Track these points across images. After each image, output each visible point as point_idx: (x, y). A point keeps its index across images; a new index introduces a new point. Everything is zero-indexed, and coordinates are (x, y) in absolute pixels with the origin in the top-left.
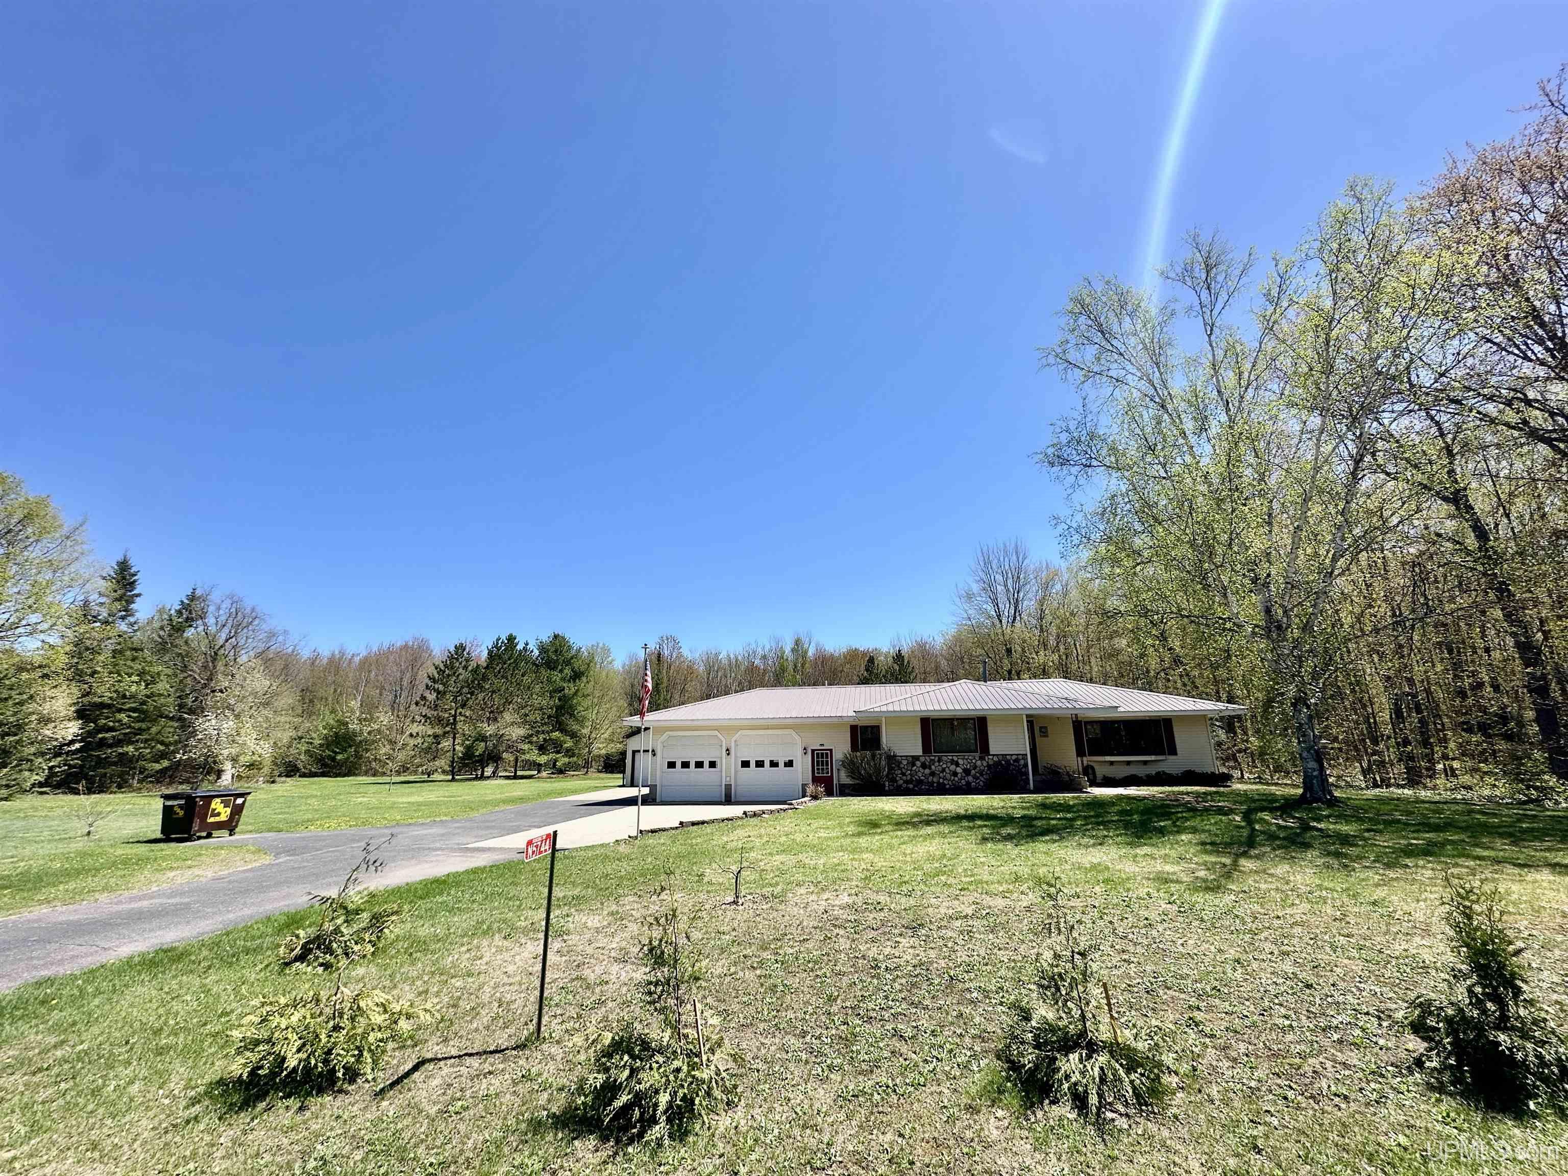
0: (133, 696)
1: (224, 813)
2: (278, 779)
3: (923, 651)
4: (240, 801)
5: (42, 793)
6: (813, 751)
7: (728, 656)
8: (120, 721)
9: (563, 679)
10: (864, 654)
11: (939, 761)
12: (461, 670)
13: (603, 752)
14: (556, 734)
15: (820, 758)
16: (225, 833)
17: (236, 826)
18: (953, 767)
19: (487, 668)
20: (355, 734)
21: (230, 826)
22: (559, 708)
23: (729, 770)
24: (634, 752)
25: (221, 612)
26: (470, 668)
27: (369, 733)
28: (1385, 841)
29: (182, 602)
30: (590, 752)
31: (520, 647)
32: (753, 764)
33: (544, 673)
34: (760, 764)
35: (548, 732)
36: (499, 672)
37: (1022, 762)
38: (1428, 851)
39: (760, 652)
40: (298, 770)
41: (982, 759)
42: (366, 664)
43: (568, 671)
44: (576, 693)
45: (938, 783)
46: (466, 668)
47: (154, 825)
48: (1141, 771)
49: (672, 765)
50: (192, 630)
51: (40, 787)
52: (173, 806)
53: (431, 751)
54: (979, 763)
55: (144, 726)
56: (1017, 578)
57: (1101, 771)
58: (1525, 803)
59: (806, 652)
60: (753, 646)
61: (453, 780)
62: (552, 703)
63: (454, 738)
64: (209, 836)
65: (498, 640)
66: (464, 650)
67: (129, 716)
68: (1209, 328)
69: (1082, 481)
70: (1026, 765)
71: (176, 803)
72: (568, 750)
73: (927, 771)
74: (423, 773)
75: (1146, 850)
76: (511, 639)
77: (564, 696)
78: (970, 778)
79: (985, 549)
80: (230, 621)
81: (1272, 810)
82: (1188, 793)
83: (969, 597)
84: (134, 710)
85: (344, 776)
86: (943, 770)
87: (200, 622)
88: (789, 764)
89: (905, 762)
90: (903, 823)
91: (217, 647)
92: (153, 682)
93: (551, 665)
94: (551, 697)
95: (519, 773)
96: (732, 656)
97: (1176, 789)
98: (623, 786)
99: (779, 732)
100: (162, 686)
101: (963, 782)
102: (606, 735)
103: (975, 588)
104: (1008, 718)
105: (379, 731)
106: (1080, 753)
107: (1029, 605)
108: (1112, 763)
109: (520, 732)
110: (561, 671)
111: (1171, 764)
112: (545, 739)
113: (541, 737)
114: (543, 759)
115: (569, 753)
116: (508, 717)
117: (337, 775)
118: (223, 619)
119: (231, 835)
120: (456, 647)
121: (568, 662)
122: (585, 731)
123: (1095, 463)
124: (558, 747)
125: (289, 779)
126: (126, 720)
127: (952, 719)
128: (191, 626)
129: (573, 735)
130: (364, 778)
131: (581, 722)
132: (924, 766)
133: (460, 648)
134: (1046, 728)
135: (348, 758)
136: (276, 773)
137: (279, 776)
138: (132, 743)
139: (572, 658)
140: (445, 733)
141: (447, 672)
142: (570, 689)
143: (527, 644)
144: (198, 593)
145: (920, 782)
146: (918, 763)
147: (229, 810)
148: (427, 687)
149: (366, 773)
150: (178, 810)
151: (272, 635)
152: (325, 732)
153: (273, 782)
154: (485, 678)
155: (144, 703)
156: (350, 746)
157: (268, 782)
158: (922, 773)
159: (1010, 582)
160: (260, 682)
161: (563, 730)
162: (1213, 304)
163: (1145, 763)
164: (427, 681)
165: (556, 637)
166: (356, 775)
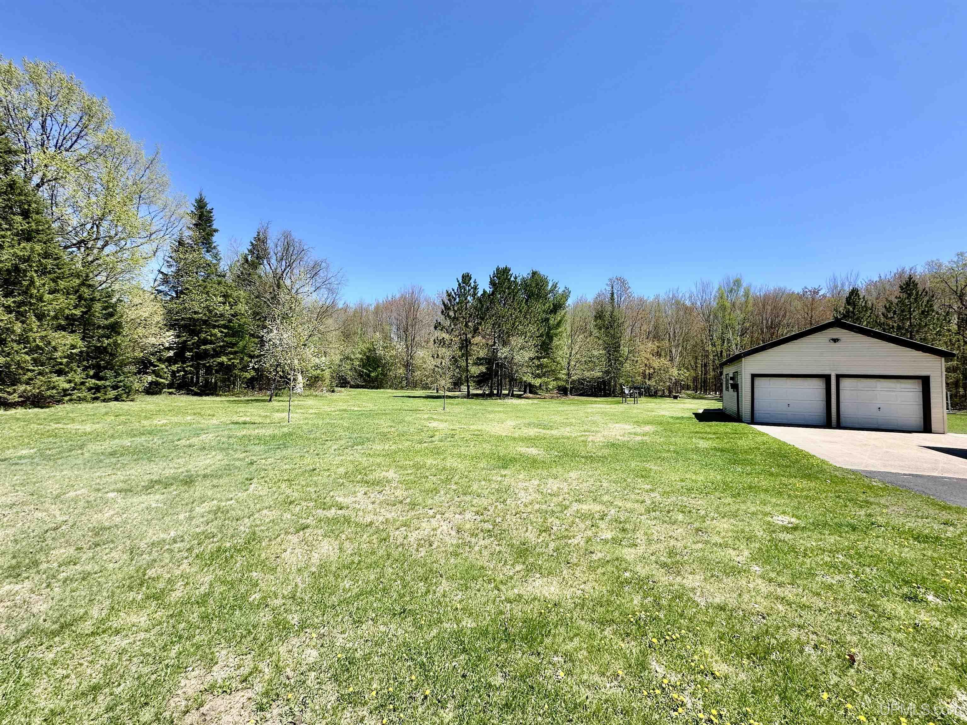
0: (222, 315)
2: (336, 389)
5: (170, 393)
8: (215, 335)
9: (545, 311)
12: (469, 298)
19: (491, 295)
20: (380, 358)
25: (277, 249)
26: (477, 296)
27: (390, 357)
29: (251, 243)
40: (349, 383)
43: (549, 304)
46: (474, 295)
51: (169, 388)
55: (234, 340)
63: (467, 360)
65: (498, 270)
66: (470, 278)
67: (222, 332)
77: (548, 326)
84: (225, 327)
85: (377, 388)
87: (266, 261)
92: (236, 303)
100: (242, 307)
105: (396, 357)
110: (543, 304)
117: (372, 388)
121: (547, 297)
126: (219, 334)
128: (261, 264)
130: (390, 391)
133: (467, 279)
135: (378, 375)
136: (334, 384)
137: (336, 386)
138: (226, 354)
139: (549, 292)
141: (457, 299)
144: (262, 235)
148: (442, 313)
149: (391, 387)
152: (361, 356)
153: (333, 391)
155: (230, 321)
156: (378, 367)
157: (329, 391)
164: (442, 308)
165: (534, 273)
166: (384, 388)
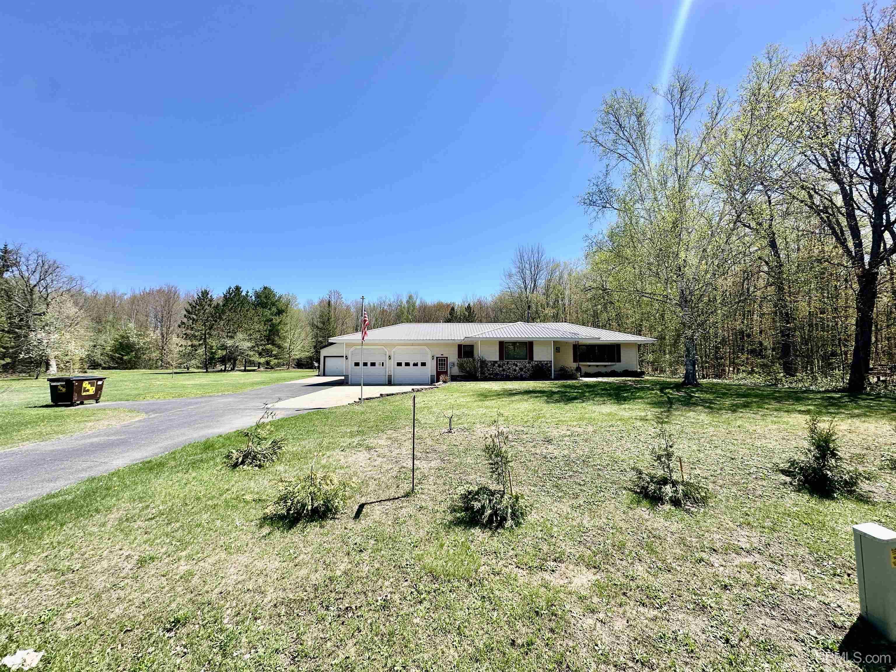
1: (92, 390)
3: (481, 305)
4: (100, 383)
6: (437, 358)
7: (369, 304)
9: (272, 314)
10: (448, 306)
11: (507, 364)
12: (206, 307)
13: (297, 357)
14: (269, 346)
15: (441, 362)
16: (93, 401)
17: (100, 397)
18: (514, 367)
19: (224, 305)
20: (134, 344)
21: (96, 397)
22: (270, 331)
23: (391, 368)
24: (325, 357)
25: (30, 262)
26: (213, 306)
27: (144, 343)
28: (728, 402)
30: (290, 357)
31: (244, 294)
32: (403, 364)
33: (260, 310)
34: (407, 364)
35: (265, 345)
36: (231, 309)
37: (549, 365)
38: (746, 406)
39: (388, 302)
40: (101, 365)
41: (529, 363)
42: (134, 300)
43: (274, 309)
44: (280, 323)
45: (506, 375)
46: (210, 305)
47: (47, 397)
48: (603, 370)
49: (357, 364)
50: (9, 273)
52: (57, 386)
53: (190, 356)
54: (528, 365)
56: (537, 267)
57: (584, 370)
58: (770, 385)
59: (414, 303)
60: (384, 298)
61: (207, 372)
62: (265, 328)
63: (205, 347)
64: (82, 403)
65: (230, 289)
66: (208, 294)
68: (676, 130)
69: (600, 215)
70: (551, 366)
71: (59, 384)
72: (275, 356)
73: (501, 369)
74: (185, 368)
75: (627, 406)
76: (238, 288)
77: (273, 324)
78: (523, 373)
79: (521, 249)
80: (39, 268)
81: (672, 388)
82: (630, 381)
83: (510, 276)
85: (130, 369)
86: (509, 368)
87: (14, 268)
88: (423, 364)
89: (490, 364)
90: (499, 395)
91: (31, 286)
93: (264, 305)
94: (265, 325)
95: (247, 368)
96: (372, 304)
97: (624, 378)
98: (319, 376)
99: (416, 347)
101: (519, 375)
102: (299, 347)
103: (514, 271)
104: (544, 342)
105: (150, 343)
106: (575, 361)
107: (542, 282)
108: (590, 366)
109: (249, 344)
110: (270, 309)
111: (618, 367)
112: (263, 349)
113: (261, 348)
114: (262, 360)
115: (276, 357)
116: (240, 336)
117: (125, 369)
118: (32, 267)
119: (97, 402)
120: (202, 292)
121: (273, 304)
122: (287, 345)
123: (608, 205)
124: (268, 353)
125: (94, 371)
127: (516, 343)
128: (7, 270)
129: (279, 347)
130: (144, 370)
131: (284, 339)
132: (499, 366)
133: (205, 293)
134: (559, 348)
135: (131, 358)
139: (276, 301)
140: (200, 345)
141: (198, 307)
142: (276, 320)
143: (248, 292)
144: (10, 247)
145: (497, 374)
146: (497, 365)
147: (94, 388)
148: (185, 316)
149: (145, 368)
150: (61, 388)
151: (71, 279)
152: (113, 342)
154: (223, 312)
156: (132, 351)
158: (497, 370)
159: (533, 268)
160: (71, 310)
161: (273, 344)
162: (681, 116)
163: (605, 366)
164: (185, 313)
165: (265, 288)
166: (137, 368)
